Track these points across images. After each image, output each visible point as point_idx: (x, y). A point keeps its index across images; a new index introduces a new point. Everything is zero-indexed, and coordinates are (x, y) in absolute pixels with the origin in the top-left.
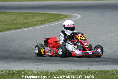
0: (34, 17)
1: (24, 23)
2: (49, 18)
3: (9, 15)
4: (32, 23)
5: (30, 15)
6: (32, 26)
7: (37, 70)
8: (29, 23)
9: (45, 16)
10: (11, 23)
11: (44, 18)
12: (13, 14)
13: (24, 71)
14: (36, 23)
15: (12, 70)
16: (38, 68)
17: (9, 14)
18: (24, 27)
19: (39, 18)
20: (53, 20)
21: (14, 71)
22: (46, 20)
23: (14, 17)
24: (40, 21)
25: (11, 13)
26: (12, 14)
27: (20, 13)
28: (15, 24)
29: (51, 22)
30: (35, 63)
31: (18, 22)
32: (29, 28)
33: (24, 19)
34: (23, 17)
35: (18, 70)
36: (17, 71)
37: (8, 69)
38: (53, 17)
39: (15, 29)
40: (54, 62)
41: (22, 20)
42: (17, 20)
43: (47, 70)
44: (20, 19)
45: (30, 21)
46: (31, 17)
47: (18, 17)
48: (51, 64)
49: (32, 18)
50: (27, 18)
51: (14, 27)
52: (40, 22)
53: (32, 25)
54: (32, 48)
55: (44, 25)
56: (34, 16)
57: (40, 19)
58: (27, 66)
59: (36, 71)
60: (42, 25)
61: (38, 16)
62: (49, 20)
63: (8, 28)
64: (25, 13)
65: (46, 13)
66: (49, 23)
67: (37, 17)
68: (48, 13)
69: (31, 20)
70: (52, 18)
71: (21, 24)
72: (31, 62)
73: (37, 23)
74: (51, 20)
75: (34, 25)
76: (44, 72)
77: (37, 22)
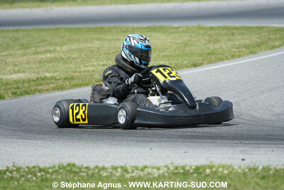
0: (232, 38)
1: (210, 51)
2: (270, 39)
3: (172, 33)
4: (229, 51)
5: (223, 32)
6: (227, 58)
7: (244, 164)
8: (221, 52)
9: (259, 34)
10: (177, 52)
11: (256, 40)
12: (183, 32)
13: (211, 167)
14: (236, 50)
15: (181, 165)
16: (243, 160)
17: (174, 31)
18: (210, 62)
19: (244, 39)
20: (277, 44)
21: (187, 168)
22: (263, 43)
23: (186, 38)
24: (245, 46)
25: (177, 28)
26: (179, 32)
27: (200, 28)
28: (187, 54)
29: (274, 47)
30: (238, 146)
31: (194, 49)
32: (222, 62)
33: (209, 42)
34: (207, 37)
35: (197, 164)
36: (193, 167)
37: (172, 163)
38: (278, 36)
39: (188, 67)
40: (282, 144)
41: (205, 44)
42: (192, 45)
43: (266, 164)
44: (199, 43)
45: (224, 46)
46: (226, 38)
47: (196, 39)
48: (274, 149)
49: (229, 40)
50: (216, 39)
51: (185, 62)
52: (248, 48)
53: (228, 56)
55: (256, 55)
56: (233, 34)
57: (248, 41)
58: (218, 155)
59: (240, 167)
61: (243, 34)
62: (270, 43)
63: (172, 64)
64: (211, 28)
65: (262, 28)
66: (269, 51)
67: (240, 38)
68: (267, 27)
69: (224, 43)
70: (277, 39)
71: (202, 55)
72: (226, 145)
73: (239, 52)
74: (273, 44)
75: (233, 57)
76: (260, 168)
77: (240, 49)
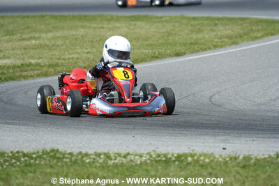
0: (215, 28)
1: (192, 41)
2: (252, 30)
3: (155, 22)
4: (212, 41)
5: (206, 22)
6: (210, 48)
7: (225, 153)
8: (203, 42)
9: (242, 25)
10: (161, 41)
11: (239, 31)
12: (167, 21)
13: (192, 156)
14: (219, 40)
15: (164, 152)
16: (224, 149)
17: (158, 20)
18: (193, 52)
19: (226, 30)
20: (260, 35)
21: (170, 156)
22: (245, 34)
23: (169, 27)
24: (229, 37)
25: (161, 17)
26: (163, 22)
27: (183, 17)
28: (170, 43)
29: (256, 38)
30: (218, 135)
31: (177, 39)
32: (204, 52)
33: (192, 32)
34: (190, 27)
35: (178, 152)
36: (175, 155)
37: (154, 151)
38: (260, 27)
39: (171, 56)
40: (262, 134)
41: (188, 34)
42: (175, 34)
43: (247, 154)
44: (182, 33)
45: (207, 36)
46: (209, 28)
47: (179, 29)
48: (255, 139)
49: (211, 30)
50: (199, 29)
51: (168, 52)
52: (231, 39)
53: (210, 46)
54: (210, 101)
55: (238, 45)
56: (216, 25)
57: (230, 31)
58: (199, 144)
59: (221, 156)
60: (235, 46)
61: (226, 24)
62: (252, 35)
63: (155, 53)
64: (194, 18)
65: (245, 19)
66: (251, 42)
67: (223, 28)
68: (249, 18)
69: (207, 34)
70: (258, 31)
71: (185, 45)
72: (208, 134)
73: (221, 42)
74: (255, 35)
75: (215, 47)
76: (241, 157)
77: (223, 40)
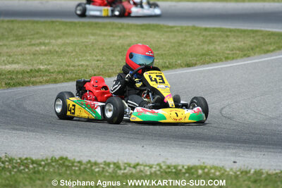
0: (226, 40)
1: (204, 52)
2: (264, 43)
3: (167, 32)
4: (223, 53)
5: (217, 33)
6: (221, 60)
7: (236, 167)
8: (215, 53)
9: (253, 37)
10: (172, 51)
11: (251, 43)
12: (178, 31)
13: (203, 168)
14: (231, 52)
15: (173, 164)
16: (235, 162)
17: (169, 30)
18: (204, 63)
19: (238, 42)
20: (271, 49)
21: (180, 168)
22: (257, 47)
23: (180, 37)
24: (241, 49)
25: (172, 27)
26: (174, 31)
27: (194, 28)
28: (181, 54)
29: (268, 51)
30: (229, 148)
31: (188, 49)
32: (216, 64)
33: (204, 42)
34: (201, 38)
35: (189, 164)
36: (186, 167)
37: (164, 162)
38: (272, 40)
39: (181, 66)
41: (199, 45)
42: (186, 45)
43: (258, 168)
44: (193, 44)
45: (218, 48)
46: (220, 39)
47: (190, 39)
48: (266, 153)
49: (223, 41)
50: (210, 40)
51: (179, 62)
52: (242, 51)
53: (222, 57)
54: (221, 113)
55: (250, 58)
56: (227, 36)
57: (242, 43)
58: (209, 157)
59: (231, 169)
60: (246, 58)
61: (238, 36)
62: (264, 47)
63: (165, 63)
64: (206, 29)
65: (257, 31)
66: (263, 55)
67: (235, 40)
68: (261, 31)
69: (218, 45)
70: (271, 44)
71: (196, 56)
72: (218, 147)
73: (233, 54)
74: (267, 48)
75: (227, 58)
76: (252, 171)
77: (234, 52)
